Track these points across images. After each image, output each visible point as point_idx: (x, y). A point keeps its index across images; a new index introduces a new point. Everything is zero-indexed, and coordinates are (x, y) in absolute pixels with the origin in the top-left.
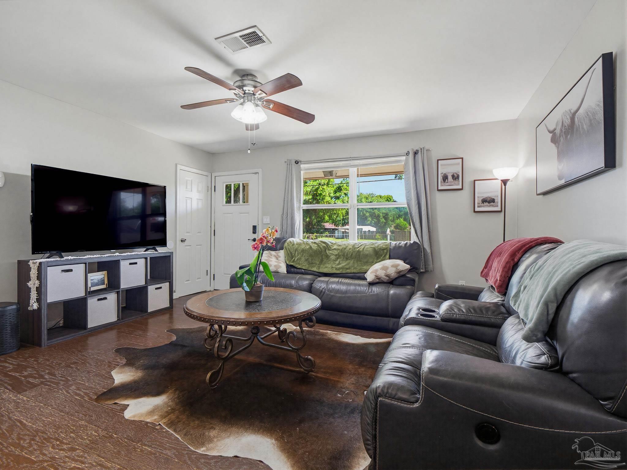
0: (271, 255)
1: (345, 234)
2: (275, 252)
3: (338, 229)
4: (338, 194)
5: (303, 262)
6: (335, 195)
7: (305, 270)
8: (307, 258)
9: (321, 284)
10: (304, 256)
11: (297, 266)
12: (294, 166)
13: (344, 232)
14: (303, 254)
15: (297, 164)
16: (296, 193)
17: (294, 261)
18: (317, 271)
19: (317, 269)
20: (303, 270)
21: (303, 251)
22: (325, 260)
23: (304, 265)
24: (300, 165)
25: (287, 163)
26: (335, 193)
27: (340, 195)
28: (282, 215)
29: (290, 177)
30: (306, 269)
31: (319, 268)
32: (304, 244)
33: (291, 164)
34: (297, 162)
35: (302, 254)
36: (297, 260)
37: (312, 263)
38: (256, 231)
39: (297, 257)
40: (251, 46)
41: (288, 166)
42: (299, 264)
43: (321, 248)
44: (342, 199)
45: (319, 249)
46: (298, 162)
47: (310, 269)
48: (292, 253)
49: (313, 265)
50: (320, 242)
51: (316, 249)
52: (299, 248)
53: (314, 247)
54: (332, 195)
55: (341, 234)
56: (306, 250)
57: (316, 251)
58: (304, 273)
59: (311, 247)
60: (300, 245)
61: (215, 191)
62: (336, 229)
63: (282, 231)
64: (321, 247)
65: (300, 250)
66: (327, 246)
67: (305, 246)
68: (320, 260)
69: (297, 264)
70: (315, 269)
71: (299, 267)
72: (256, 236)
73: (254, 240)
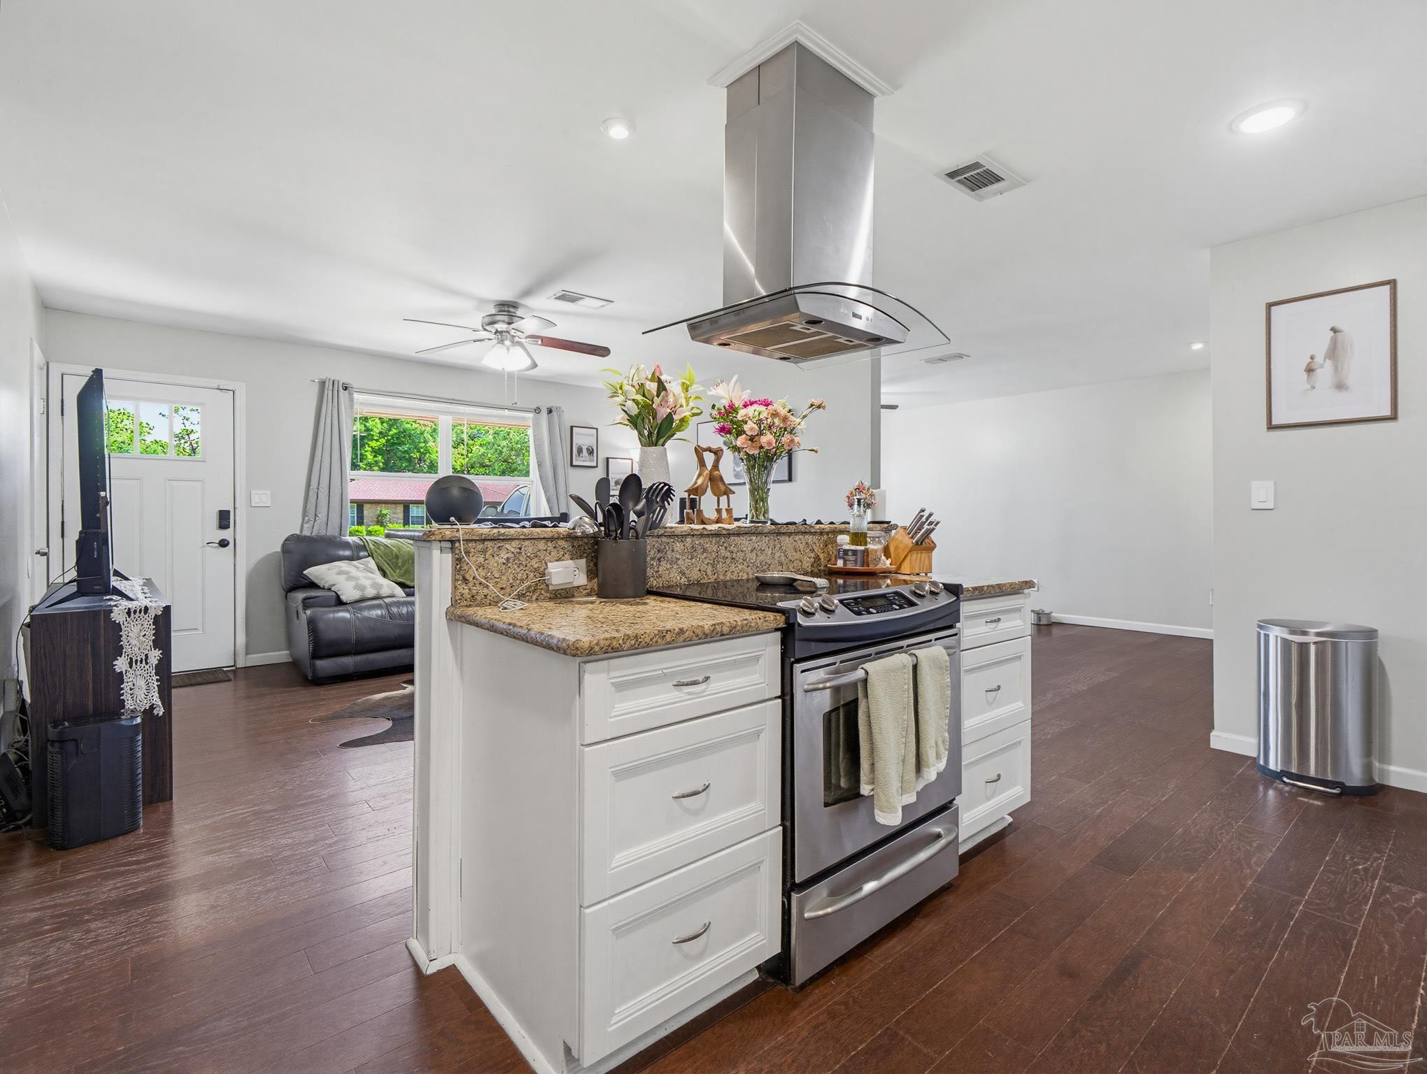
12: (342, 395)
15: (345, 390)
24: (352, 394)
38: (228, 523)
46: (347, 388)
61: (63, 415)
72: (226, 534)
73: (223, 544)
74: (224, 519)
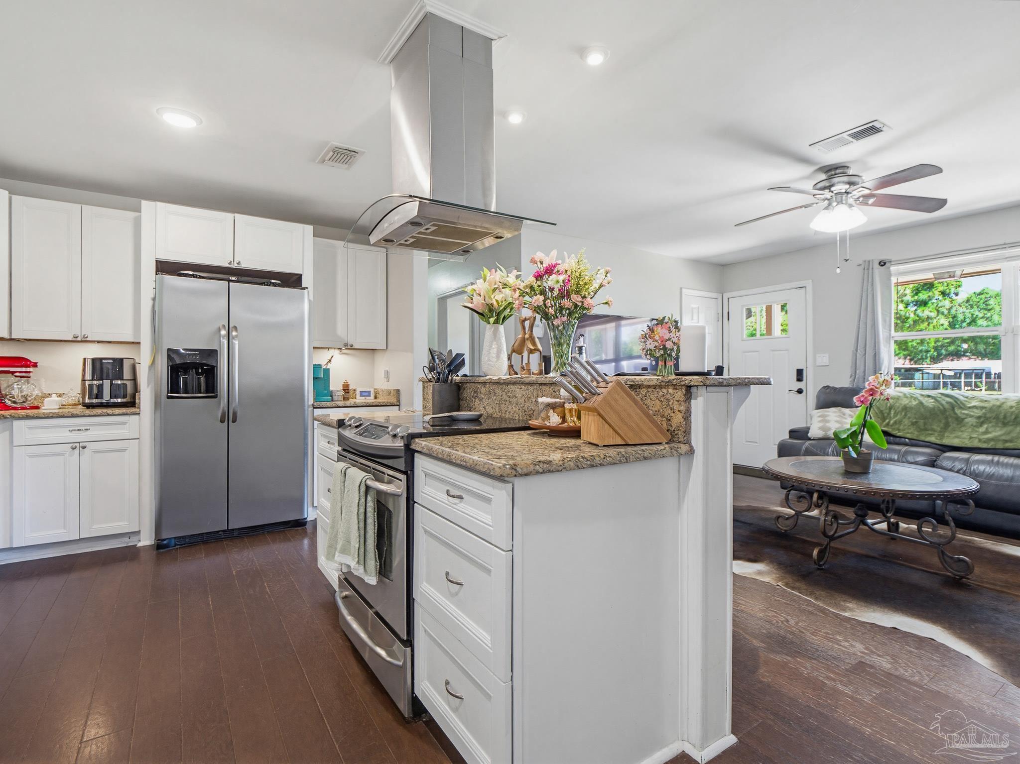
0: (844, 414)
1: (942, 380)
2: (850, 410)
3: (920, 370)
4: (923, 296)
5: (906, 427)
6: (916, 297)
7: (912, 441)
8: (914, 420)
9: (953, 462)
10: (907, 417)
11: (895, 432)
12: (878, 271)
13: (939, 375)
14: (906, 415)
15: (882, 266)
16: (882, 314)
17: (888, 424)
18: (938, 442)
19: (937, 439)
20: (907, 440)
21: (905, 409)
22: (954, 425)
23: (910, 433)
24: (889, 268)
25: (862, 267)
26: (916, 294)
27: (929, 296)
28: (855, 351)
29: (870, 290)
30: (915, 438)
31: (942, 437)
32: (907, 397)
33: (871, 267)
34: (882, 264)
35: (903, 414)
36: (895, 422)
37: (926, 430)
38: (802, 377)
39: (894, 418)
40: (858, 139)
41: (866, 271)
42: (899, 430)
43: (942, 405)
44: (935, 305)
45: (939, 407)
46: (885, 264)
47: (922, 438)
48: (884, 412)
49: (927, 432)
50: (940, 395)
51: (931, 406)
52: (898, 404)
53: (929, 403)
54: (908, 298)
55: (929, 381)
56: (911, 408)
57: (934, 409)
58: (910, 444)
59: (921, 403)
60: (898, 399)
61: (728, 319)
62: (917, 370)
63: (855, 377)
64: (944, 402)
65: (900, 408)
66: (956, 402)
67: (910, 402)
68: (942, 425)
69: (894, 429)
70: (932, 439)
71: (899, 434)
72: (800, 385)
73: (800, 391)
74: (800, 375)
